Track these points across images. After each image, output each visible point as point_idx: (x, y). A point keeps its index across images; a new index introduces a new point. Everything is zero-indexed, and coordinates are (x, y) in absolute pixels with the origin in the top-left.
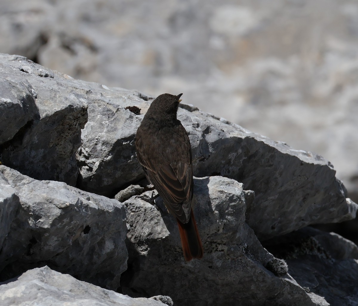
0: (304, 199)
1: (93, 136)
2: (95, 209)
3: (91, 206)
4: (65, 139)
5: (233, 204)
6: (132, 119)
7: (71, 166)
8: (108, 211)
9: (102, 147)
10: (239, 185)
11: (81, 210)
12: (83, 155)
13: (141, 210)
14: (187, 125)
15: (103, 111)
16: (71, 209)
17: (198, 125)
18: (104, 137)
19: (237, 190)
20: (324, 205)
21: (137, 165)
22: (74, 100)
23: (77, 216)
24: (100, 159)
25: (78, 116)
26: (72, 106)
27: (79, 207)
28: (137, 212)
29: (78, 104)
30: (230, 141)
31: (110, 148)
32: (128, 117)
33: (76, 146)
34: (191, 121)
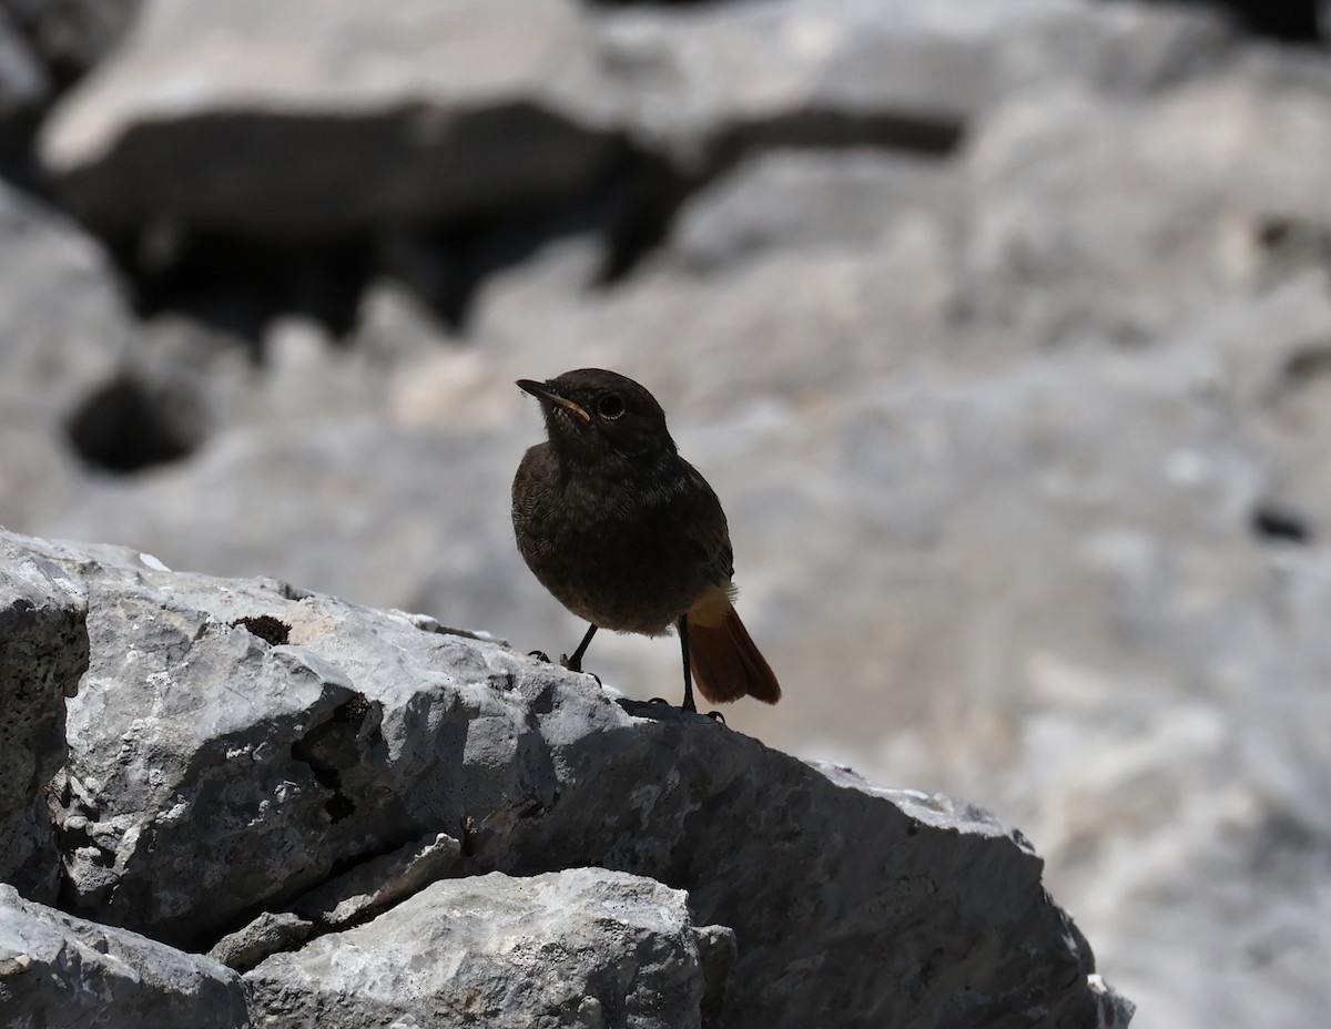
0: (928, 971)
1: (112, 731)
2: (128, 980)
3: (113, 970)
4: (7, 735)
5: (653, 968)
6: (256, 660)
7: (32, 845)
8: (177, 993)
9: (149, 769)
10: (675, 898)
11: (75, 984)
12: (75, 803)
13: (303, 1004)
14: (469, 681)
15: (149, 636)
16: (39, 980)
17: (510, 682)
18: (155, 732)
19: (665, 918)
20: (1002, 995)
21: (282, 838)
22: (34, 584)
23: (60, 1007)
24: (142, 819)
25: (54, 643)
26: (28, 604)
27: (69, 975)
28: (290, 1011)
29: (49, 598)
30: (635, 738)
31: (179, 776)
32: (242, 653)
33: (50, 760)
34: (482, 667)
